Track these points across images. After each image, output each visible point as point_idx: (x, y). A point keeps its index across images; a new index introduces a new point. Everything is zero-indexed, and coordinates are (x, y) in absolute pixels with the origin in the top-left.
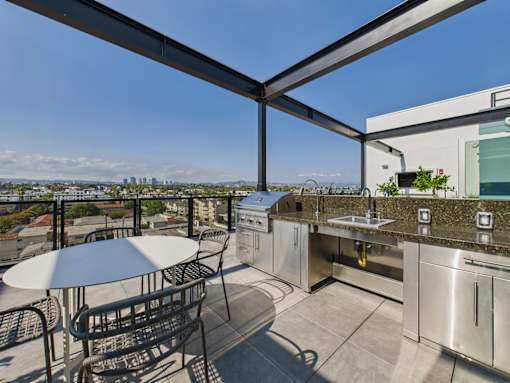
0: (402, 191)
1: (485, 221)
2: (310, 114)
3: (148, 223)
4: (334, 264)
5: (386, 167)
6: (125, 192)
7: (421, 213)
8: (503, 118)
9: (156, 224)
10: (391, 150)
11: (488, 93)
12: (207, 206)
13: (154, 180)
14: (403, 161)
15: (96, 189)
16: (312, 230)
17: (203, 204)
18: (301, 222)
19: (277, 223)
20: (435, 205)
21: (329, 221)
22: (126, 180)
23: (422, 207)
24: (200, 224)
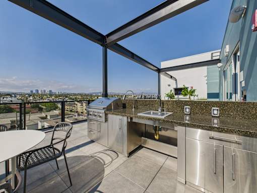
0: (176, 97)
1: (215, 112)
2: (132, 56)
3: (47, 116)
4: (142, 138)
5: (169, 85)
6: (31, 98)
7: (186, 108)
8: (217, 64)
9: (51, 117)
10: (171, 77)
11: (210, 53)
12: (82, 105)
13: (50, 91)
14: (176, 83)
15: (11, 96)
16: (129, 120)
17: (80, 104)
18: (123, 116)
19: (110, 116)
20: (192, 104)
21: (138, 114)
22: (32, 91)
23: (186, 105)
24: (79, 115)
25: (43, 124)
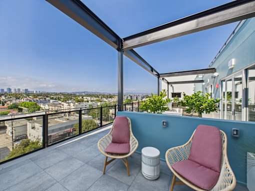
17: (67, 104)
25: (33, 125)
